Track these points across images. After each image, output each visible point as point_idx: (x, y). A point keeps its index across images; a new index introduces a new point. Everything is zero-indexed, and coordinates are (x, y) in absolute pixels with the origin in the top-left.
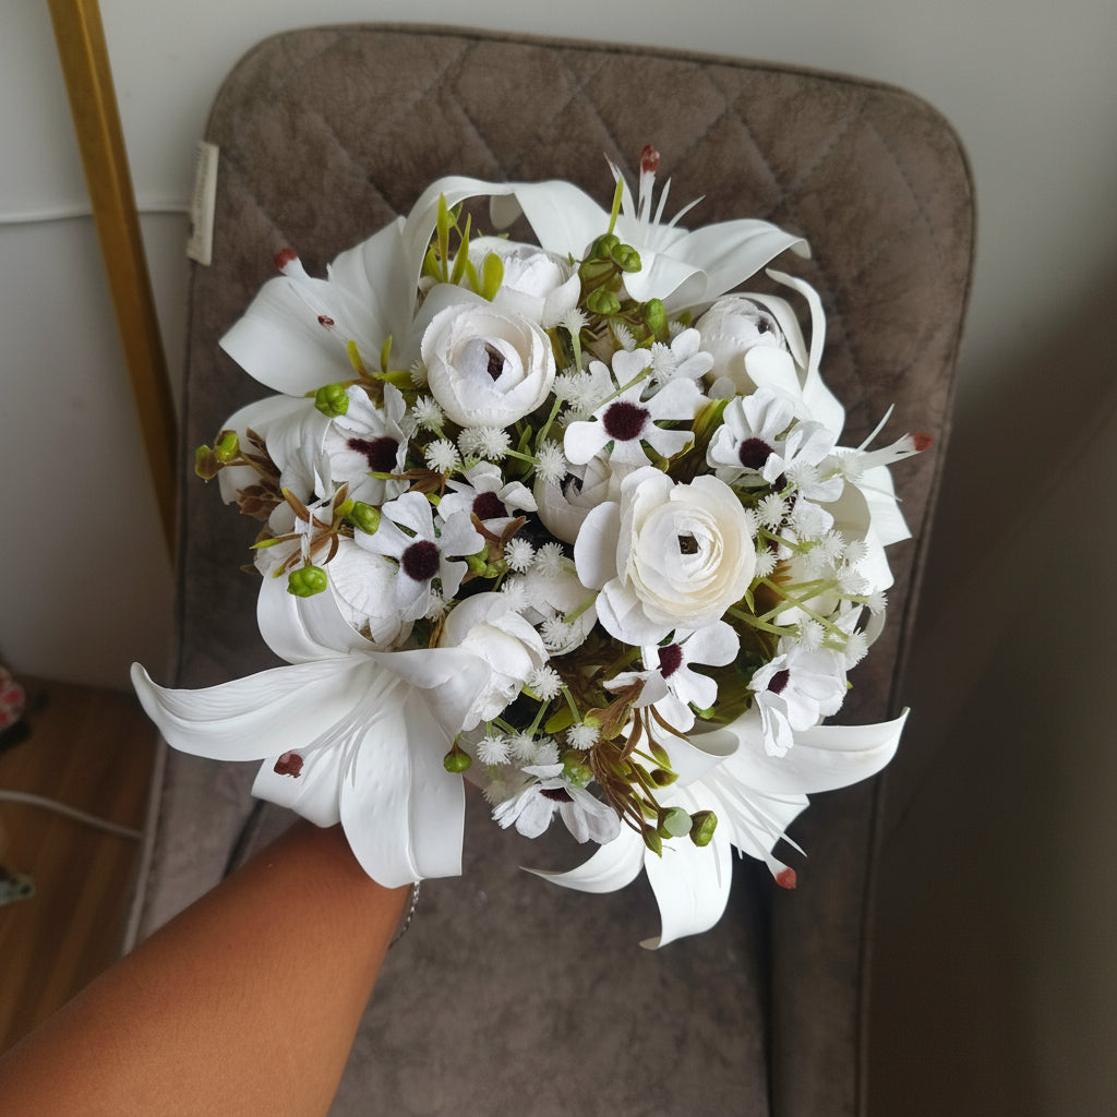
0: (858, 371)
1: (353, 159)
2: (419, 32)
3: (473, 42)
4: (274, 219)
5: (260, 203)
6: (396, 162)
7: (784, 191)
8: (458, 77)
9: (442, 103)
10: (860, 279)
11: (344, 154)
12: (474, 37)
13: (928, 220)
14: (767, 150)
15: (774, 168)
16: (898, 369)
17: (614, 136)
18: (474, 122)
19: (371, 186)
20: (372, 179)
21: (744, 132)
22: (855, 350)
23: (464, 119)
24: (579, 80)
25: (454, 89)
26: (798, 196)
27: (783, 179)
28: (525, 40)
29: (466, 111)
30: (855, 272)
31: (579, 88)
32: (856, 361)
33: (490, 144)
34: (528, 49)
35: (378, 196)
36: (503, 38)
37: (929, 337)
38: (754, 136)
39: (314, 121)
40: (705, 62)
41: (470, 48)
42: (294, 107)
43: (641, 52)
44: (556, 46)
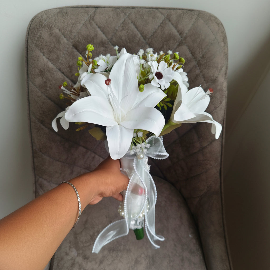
0: (204, 80)
1: (67, 40)
2: (82, 7)
3: (96, 9)
4: (48, 59)
5: (44, 55)
6: (79, 40)
7: (181, 37)
8: (93, 17)
9: (90, 23)
10: (203, 57)
11: (65, 39)
12: (97, 7)
13: (217, 40)
14: (176, 27)
15: (178, 32)
16: (214, 78)
17: (137, 28)
18: (99, 27)
19: (73, 47)
20: (73, 46)
21: (170, 24)
22: (203, 75)
23: (96, 27)
24: (125, 15)
25: (93, 20)
26: (185, 38)
27: (181, 34)
28: (110, 7)
29: (97, 25)
30: (201, 55)
31: (126, 17)
32: (204, 78)
33: (104, 33)
34: (111, 9)
35: (75, 50)
36: (104, 7)
37: (221, 69)
38: (173, 24)
39: (56, 31)
40: (157, 9)
41: (96, 10)
42: (50, 28)
43: (140, 8)
44: (118, 8)
